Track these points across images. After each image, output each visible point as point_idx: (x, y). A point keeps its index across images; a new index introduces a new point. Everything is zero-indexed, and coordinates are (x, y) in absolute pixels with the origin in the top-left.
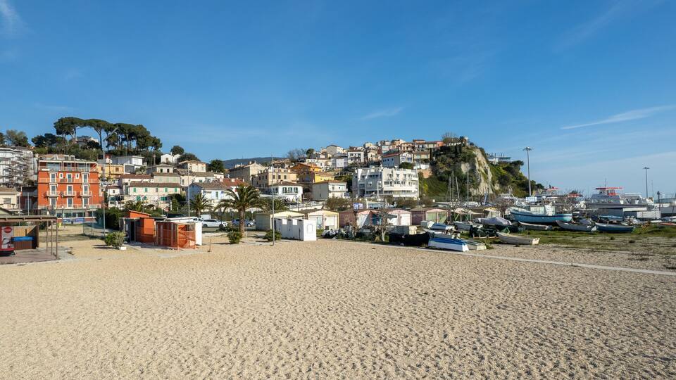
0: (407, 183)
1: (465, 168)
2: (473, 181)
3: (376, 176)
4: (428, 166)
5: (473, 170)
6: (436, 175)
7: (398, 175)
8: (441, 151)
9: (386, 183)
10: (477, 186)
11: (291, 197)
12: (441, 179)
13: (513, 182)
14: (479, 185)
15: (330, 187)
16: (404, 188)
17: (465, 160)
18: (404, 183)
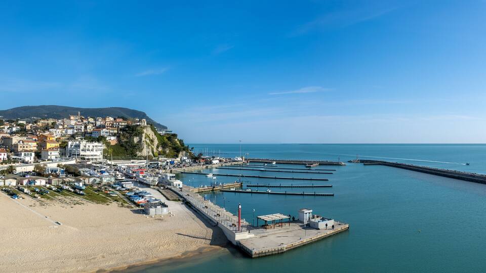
0: (95, 150)
1: (136, 140)
2: (139, 148)
3: (78, 146)
4: (115, 138)
5: (140, 141)
6: (120, 143)
7: (89, 146)
8: (127, 128)
9: (82, 150)
10: (141, 150)
11: (27, 159)
12: (122, 146)
13: (170, 146)
14: (142, 150)
15: (49, 153)
16: (92, 153)
17: (136, 135)
18: (92, 150)
